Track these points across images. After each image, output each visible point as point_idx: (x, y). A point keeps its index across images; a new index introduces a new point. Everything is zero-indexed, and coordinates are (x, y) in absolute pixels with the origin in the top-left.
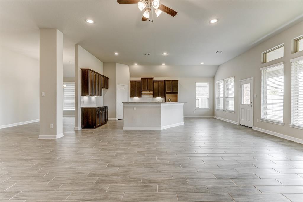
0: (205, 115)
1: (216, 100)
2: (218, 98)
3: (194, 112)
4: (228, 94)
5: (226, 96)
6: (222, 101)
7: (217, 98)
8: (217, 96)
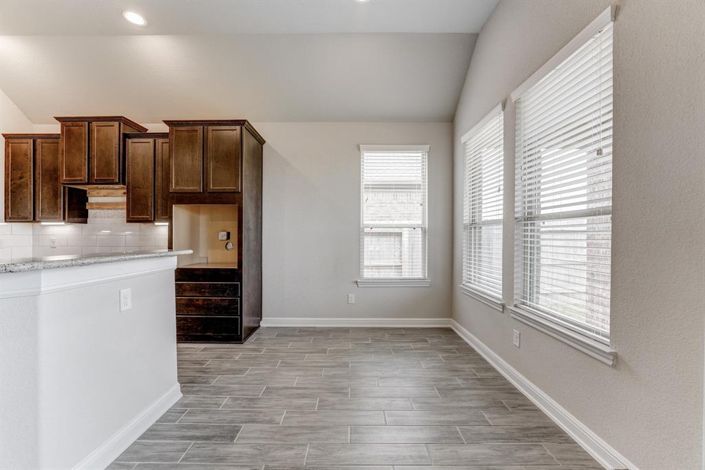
0: (403, 313)
1: (462, 236)
2: (474, 225)
3: (352, 298)
4: (533, 198)
5: (519, 211)
6: (494, 240)
7: (465, 227)
8: (464, 216)
